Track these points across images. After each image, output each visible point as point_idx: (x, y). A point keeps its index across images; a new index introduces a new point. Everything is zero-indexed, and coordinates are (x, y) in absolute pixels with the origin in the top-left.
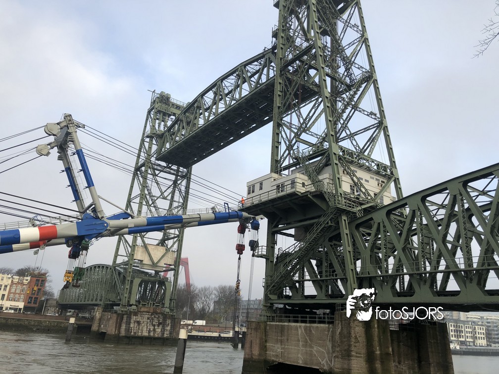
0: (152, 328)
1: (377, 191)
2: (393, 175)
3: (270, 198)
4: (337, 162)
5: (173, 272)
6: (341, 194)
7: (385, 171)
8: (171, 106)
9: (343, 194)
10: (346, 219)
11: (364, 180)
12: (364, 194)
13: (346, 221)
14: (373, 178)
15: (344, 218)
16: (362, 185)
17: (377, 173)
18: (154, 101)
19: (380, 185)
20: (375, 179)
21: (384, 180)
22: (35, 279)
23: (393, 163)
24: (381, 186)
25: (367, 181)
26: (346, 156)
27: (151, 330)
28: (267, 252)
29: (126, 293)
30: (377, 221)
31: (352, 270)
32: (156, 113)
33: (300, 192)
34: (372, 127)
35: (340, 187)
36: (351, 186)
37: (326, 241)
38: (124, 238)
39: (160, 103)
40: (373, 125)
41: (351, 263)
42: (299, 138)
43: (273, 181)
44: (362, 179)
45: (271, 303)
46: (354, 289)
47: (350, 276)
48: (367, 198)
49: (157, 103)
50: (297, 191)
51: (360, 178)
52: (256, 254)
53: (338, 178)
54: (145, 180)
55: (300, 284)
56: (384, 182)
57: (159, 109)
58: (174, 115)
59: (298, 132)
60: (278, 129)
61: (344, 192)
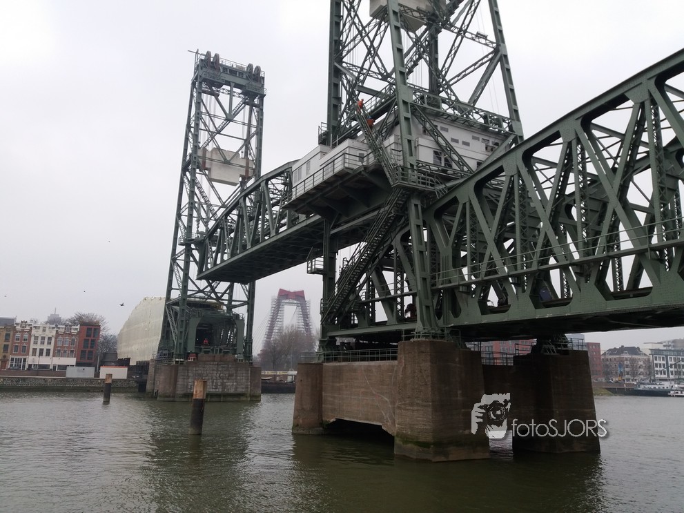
0: (219, 382)
1: (482, 157)
2: (513, 131)
3: (316, 184)
4: (409, 115)
5: (246, 307)
6: (412, 165)
7: (500, 126)
8: (221, 70)
9: (414, 163)
10: (418, 203)
11: (460, 142)
12: (458, 163)
13: (419, 207)
14: (478, 139)
15: (414, 201)
16: (452, 149)
17: (484, 129)
18: (198, 66)
19: (489, 148)
20: (481, 139)
21: (497, 141)
22: (85, 328)
23: (514, 112)
24: (492, 150)
25: (465, 143)
26: (426, 105)
27: (219, 384)
28: (324, 265)
29: (181, 338)
30: (461, 201)
31: (424, 279)
32: (200, 83)
33: (352, 169)
34: (486, 59)
35: (411, 155)
36: (436, 153)
37: (396, 241)
38: (178, 265)
39: (205, 67)
40: (487, 56)
41: (423, 268)
42: (362, 86)
43: (321, 157)
44: (456, 141)
45: (331, 337)
46: (427, 307)
47: (419, 288)
48: (463, 170)
49: (202, 69)
50: (347, 168)
51: (453, 140)
52: (309, 269)
53: (409, 141)
54: (193, 183)
55: (369, 307)
56: (497, 144)
57: (203, 76)
58: (228, 83)
59: (359, 76)
60: (338, 78)
61: (418, 162)
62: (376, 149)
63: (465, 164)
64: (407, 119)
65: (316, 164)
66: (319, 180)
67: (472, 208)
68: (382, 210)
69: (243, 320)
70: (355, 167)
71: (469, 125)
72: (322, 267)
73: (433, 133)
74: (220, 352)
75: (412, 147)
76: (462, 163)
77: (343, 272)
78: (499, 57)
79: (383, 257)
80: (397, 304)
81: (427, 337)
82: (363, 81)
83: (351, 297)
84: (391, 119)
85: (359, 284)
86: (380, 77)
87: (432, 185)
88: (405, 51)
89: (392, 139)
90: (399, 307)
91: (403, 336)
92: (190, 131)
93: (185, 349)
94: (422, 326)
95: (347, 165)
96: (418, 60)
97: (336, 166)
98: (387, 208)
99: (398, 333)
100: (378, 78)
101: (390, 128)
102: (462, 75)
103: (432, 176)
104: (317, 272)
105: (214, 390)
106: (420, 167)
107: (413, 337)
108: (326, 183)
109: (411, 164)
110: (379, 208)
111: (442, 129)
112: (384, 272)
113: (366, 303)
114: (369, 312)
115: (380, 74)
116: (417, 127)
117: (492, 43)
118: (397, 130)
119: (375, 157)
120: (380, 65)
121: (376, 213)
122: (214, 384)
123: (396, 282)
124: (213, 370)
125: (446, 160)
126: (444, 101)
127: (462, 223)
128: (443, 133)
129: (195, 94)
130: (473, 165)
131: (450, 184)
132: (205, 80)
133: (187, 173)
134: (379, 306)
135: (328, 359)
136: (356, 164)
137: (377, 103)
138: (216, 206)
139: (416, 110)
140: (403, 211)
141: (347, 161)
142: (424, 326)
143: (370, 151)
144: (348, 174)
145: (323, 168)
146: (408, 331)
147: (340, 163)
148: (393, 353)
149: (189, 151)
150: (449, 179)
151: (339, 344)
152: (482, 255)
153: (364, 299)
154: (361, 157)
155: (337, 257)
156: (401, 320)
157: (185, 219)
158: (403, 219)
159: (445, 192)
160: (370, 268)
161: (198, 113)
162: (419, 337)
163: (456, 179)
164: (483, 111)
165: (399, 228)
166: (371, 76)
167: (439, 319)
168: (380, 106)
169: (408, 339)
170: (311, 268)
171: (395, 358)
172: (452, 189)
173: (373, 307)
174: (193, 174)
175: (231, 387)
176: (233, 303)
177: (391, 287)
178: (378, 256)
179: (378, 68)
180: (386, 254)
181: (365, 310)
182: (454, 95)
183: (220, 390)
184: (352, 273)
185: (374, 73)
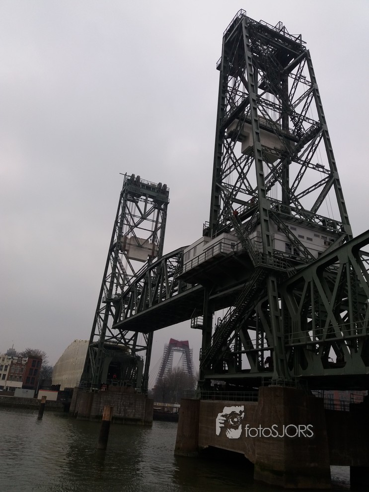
0: (123, 408)
2: (345, 232)
3: (200, 262)
4: (267, 218)
5: (145, 351)
7: (335, 227)
8: (141, 186)
9: (272, 252)
10: (275, 280)
11: (305, 238)
13: (275, 283)
15: (271, 278)
16: (299, 242)
17: (323, 229)
18: (126, 183)
19: (327, 243)
20: (320, 236)
21: (332, 238)
22: (32, 360)
23: (345, 218)
24: (329, 244)
25: (308, 239)
26: (280, 212)
28: (203, 322)
29: (97, 372)
30: (307, 280)
31: (279, 338)
32: (126, 194)
33: (226, 254)
34: (323, 182)
35: (269, 245)
36: (287, 245)
37: (258, 307)
38: (100, 317)
39: (130, 184)
40: (324, 180)
41: (278, 329)
42: (235, 199)
43: (204, 245)
44: (303, 237)
45: (207, 379)
46: (282, 361)
47: (276, 345)
48: (308, 258)
49: (128, 185)
50: (222, 252)
51: (300, 236)
52: (193, 325)
53: (268, 236)
54: (116, 259)
55: (236, 357)
56: (333, 240)
57: (129, 190)
58: (144, 195)
59: (232, 192)
60: (218, 192)
61: (274, 250)
62: (244, 240)
63: (309, 254)
64: (266, 221)
65: (200, 249)
66: (202, 260)
67: (315, 286)
68: (247, 284)
69: (143, 361)
70: (228, 252)
71: (312, 226)
72: (202, 324)
73: (285, 231)
74: (125, 385)
75: (269, 240)
76: (307, 253)
77: (217, 328)
78: (333, 180)
79: (248, 319)
80: (259, 356)
81: (281, 384)
82: (235, 195)
83: (223, 349)
84: (255, 220)
85: (229, 339)
86: (247, 192)
87: (284, 268)
88: (265, 175)
89: (255, 234)
90: (260, 359)
91: (263, 382)
92: (117, 225)
93: (100, 380)
94: (277, 375)
95: (222, 251)
96: (274, 182)
97: (214, 251)
98: (251, 282)
99: (259, 379)
100: (246, 193)
101: (253, 227)
102: (306, 192)
103: (285, 261)
104: (198, 327)
105: (118, 414)
106: (276, 254)
107: (271, 384)
108: (207, 263)
109: (269, 252)
110: (245, 282)
111: (292, 228)
112: (248, 330)
113: (235, 354)
114: (237, 361)
115: (247, 190)
116: (273, 227)
117: (328, 171)
118: (259, 228)
119: (243, 246)
120: (247, 185)
121: (243, 285)
122: (119, 410)
123: (257, 339)
124: (119, 399)
125: (295, 250)
126: (293, 209)
127: (308, 297)
128: (293, 231)
129: (122, 201)
130: (315, 254)
131: (297, 268)
132: (129, 192)
133: (113, 253)
134: (244, 357)
135: (204, 398)
136: (229, 250)
137: (244, 210)
138: (130, 276)
139: (273, 215)
140: (263, 285)
141: (223, 248)
142: (279, 375)
143: (239, 241)
144: (223, 256)
145: (205, 252)
146: (266, 379)
147: (218, 249)
148: (255, 395)
149: (116, 238)
150: (297, 264)
151: (213, 385)
152: (324, 322)
153: (233, 351)
154: (233, 246)
155: (214, 317)
156: (261, 369)
157: (108, 284)
158: (263, 291)
159: (294, 273)
160: (238, 327)
161: (124, 214)
162: (275, 384)
163: (303, 264)
164: (321, 217)
165: (259, 298)
166: (241, 192)
167: (291, 370)
168: (246, 212)
169: (266, 385)
170: (194, 324)
171: (256, 400)
172: (300, 271)
173: (240, 357)
174: (117, 254)
175: (131, 413)
176: (137, 348)
177: (254, 343)
178: (244, 318)
179: (246, 187)
180: (250, 316)
181: (234, 360)
182: (301, 205)
183: (122, 415)
184: (225, 329)
185: (243, 189)
